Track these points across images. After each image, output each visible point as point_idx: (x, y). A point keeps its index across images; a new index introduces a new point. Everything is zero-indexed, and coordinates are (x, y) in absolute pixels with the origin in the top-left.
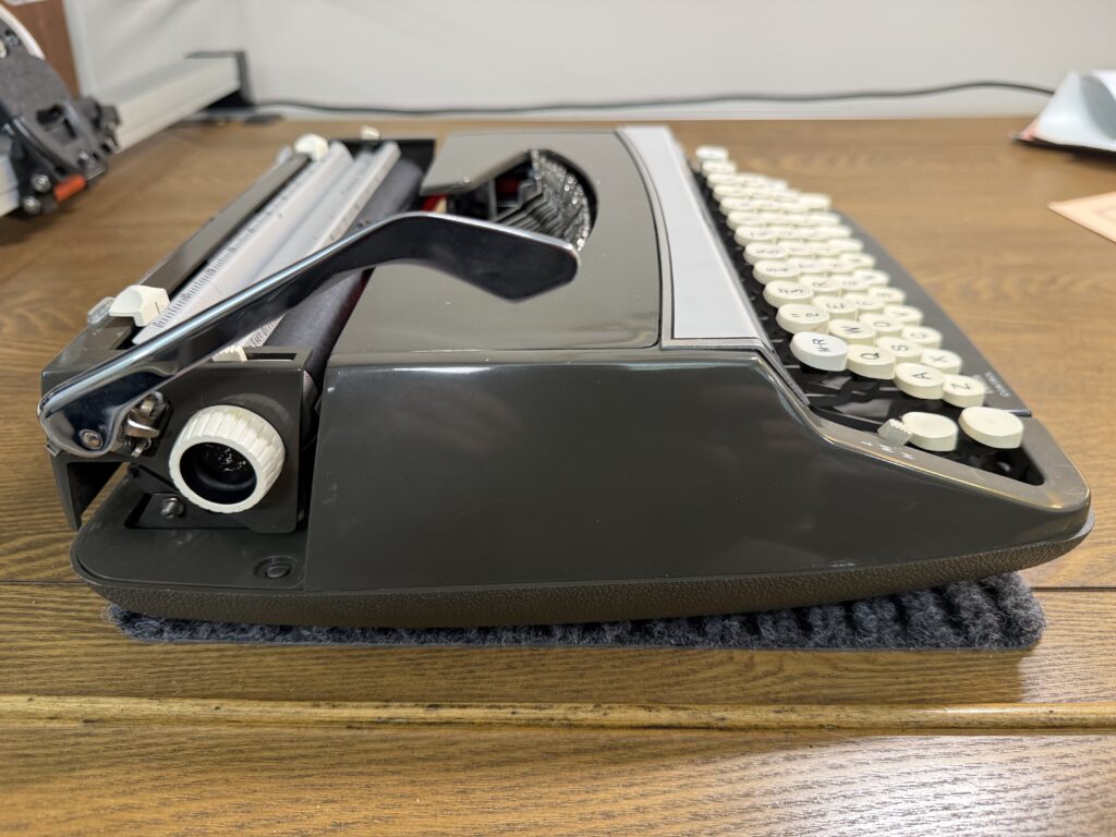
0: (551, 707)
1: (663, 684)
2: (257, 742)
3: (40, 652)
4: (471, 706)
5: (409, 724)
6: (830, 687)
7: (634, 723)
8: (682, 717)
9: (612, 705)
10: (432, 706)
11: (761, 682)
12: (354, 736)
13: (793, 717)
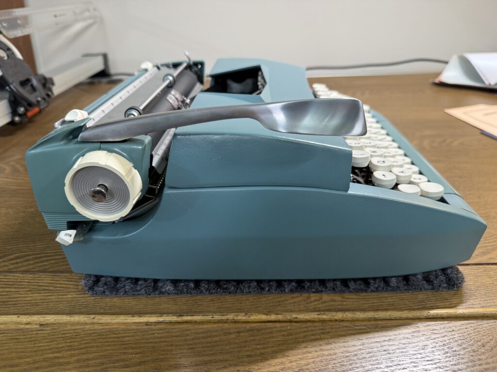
0: (227, 315)
1: (273, 306)
2: (110, 332)
3: (22, 299)
4: (195, 315)
5: (170, 323)
6: (340, 305)
7: (261, 320)
8: (280, 317)
9: (252, 313)
10: (180, 316)
11: (313, 304)
12: (149, 328)
13: (325, 317)
